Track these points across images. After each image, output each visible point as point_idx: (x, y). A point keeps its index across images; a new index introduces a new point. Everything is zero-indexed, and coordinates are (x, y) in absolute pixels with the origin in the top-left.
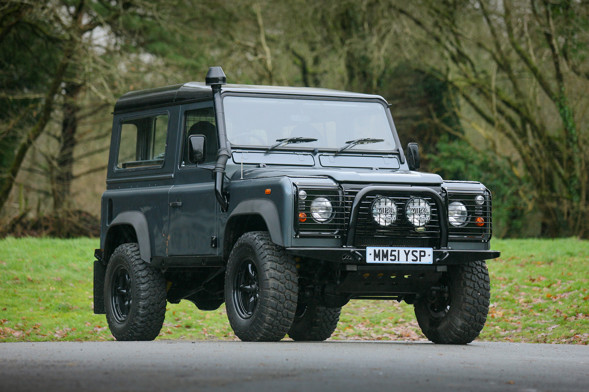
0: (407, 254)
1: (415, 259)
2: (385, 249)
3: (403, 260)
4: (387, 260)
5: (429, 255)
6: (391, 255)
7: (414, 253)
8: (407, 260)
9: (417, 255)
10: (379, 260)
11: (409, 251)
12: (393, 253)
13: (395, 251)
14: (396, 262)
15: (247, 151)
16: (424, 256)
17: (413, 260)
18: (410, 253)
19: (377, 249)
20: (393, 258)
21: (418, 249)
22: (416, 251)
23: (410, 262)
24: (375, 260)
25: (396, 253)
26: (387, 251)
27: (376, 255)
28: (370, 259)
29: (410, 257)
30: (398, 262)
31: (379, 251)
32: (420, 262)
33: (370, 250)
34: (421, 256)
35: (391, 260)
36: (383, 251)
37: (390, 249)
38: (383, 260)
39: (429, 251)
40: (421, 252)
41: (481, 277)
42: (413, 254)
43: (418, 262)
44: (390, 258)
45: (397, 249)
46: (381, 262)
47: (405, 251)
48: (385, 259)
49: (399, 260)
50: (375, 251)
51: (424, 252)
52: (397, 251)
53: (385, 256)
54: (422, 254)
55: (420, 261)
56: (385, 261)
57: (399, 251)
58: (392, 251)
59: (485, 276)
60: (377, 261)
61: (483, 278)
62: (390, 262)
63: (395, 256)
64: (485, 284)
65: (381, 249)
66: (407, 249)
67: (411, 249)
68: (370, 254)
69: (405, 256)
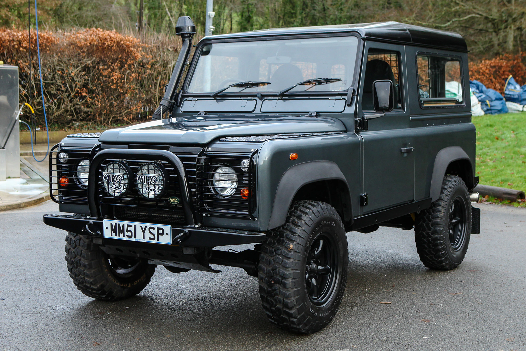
0: (144, 231)
1: (152, 237)
2: (121, 223)
3: (139, 238)
4: (124, 236)
5: (167, 234)
6: (128, 231)
7: (152, 230)
8: (144, 238)
9: (155, 232)
10: (116, 235)
11: (146, 227)
12: (130, 228)
13: (131, 226)
14: (132, 239)
15: (196, 99)
16: (162, 234)
17: (150, 239)
18: (147, 229)
19: (114, 222)
20: (129, 234)
21: (156, 226)
22: (154, 228)
23: (147, 240)
24: (112, 235)
26: (123, 225)
27: (113, 230)
28: (107, 234)
29: (148, 234)
30: (134, 240)
31: (116, 224)
33: (107, 223)
34: (159, 234)
35: (128, 236)
36: (119, 224)
37: (126, 223)
38: (119, 236)
39: (168, 229)
40: (158, 229)
42: (150, 231)
43: (155, 241)
44: (126, 233)
45: (133, 224)
47: (141, 227)
48: (121, 235)
49: (135, 237)
50: (111, 224)
51: (163, 230)
52: (133, 226)
53: (122, 231)
54: (160, 232)
55: (158, 240)
56: (121, 237)
57: (135, 226)
58: (128, 226)
60: (114, 236)
62: (126, 238)
63: (131, 231)
65: (117, 222)
66: (144, 225)
67: (149, 225)
68: (107, 228)
69: (142, 233)
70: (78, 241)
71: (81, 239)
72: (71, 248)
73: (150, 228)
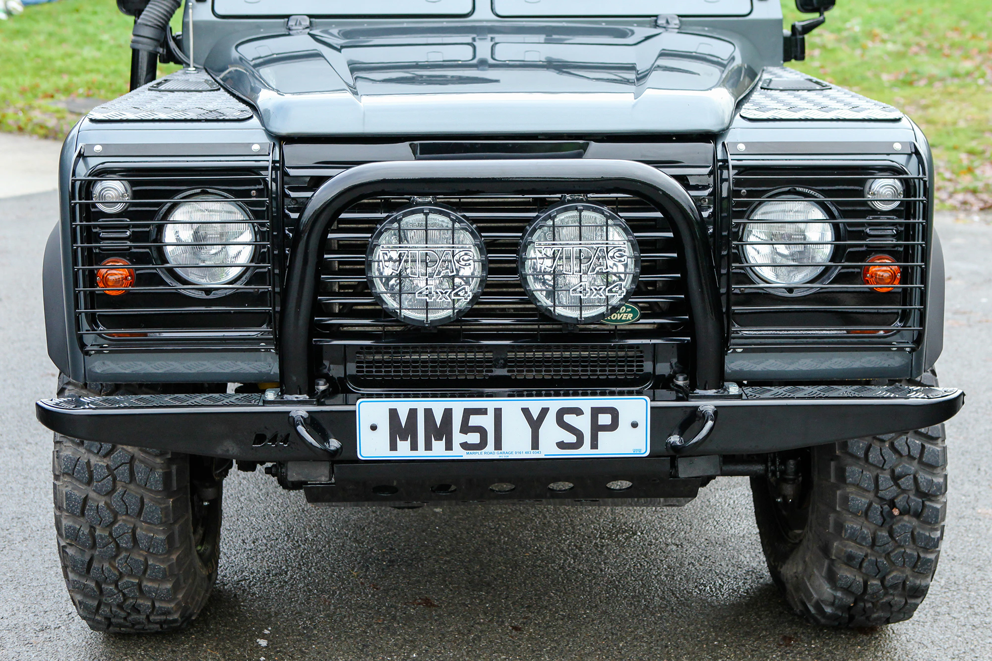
0: (535, 424)
1: (572, 439)
2: (438, 406)
3: (516, 447)
4: (449, 447)
5: (635, 425)
6: (466, 428)
7: (569, 419)
8: (535, 445)
9: (583, 423)
10: (414, 447)
11: (544, 412)
12: (474, 420)
13: (483, 412)
14: (489, 453)
16: (613, 427)
17: (561, 445)
18: (551, 417)
19: (403, 406)
20: (474, 438)
21: (587, 403)
22: (578, 412)
23: (548, 449)
24: (393, 447)
25: (487, 422)
26: (448, 413)
27: (401, 431)
28: (373, 446)
29: (551, 433)
30: (497, 455)
31: (413, 413)
32: (594, 451)
33: (372, 411)
34: (596, 428)
35: (465, 446)
36: (429, 413)
37: (458, 406)
38: (428, 447)
39: (635, 408)
40: (596, 412)
41: (905, 451)
42: (561, 423)
43: (585, 451)
44: (458, 438)
45: (490, 404)
46: (421, 453)
47: (526, 412)
48: (438, 445)
49: (498, 446)
50: (393, 413)
51: (614, 413)
52: (491, 413)
53: (440, 431)
54: (605, 419)
55: (594, 445)
56: (439, 450)
57: (498, 412)
58: (468, 413)
59: (923, 446)
60: (404, 451)
61: (916, 453)
62: (458, 453)
63: (481, 431)
64: (923, 477)
65: (421, 405)
66: (535, 405)
67: (555, 404)
68: (374, 428)
69: (529, 430)
70: (127, 467)
71: (133, 458)
72: (92, 495)
73: (561, 413)
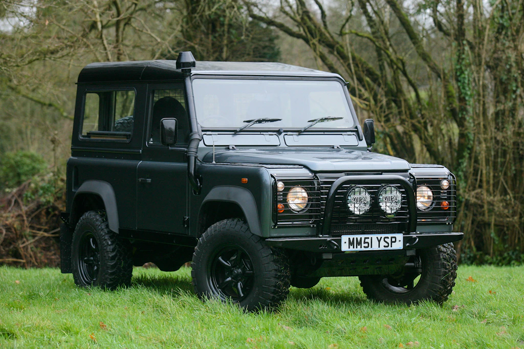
0: (379, 241)
1: (387, 245)
2: (359, 237)
3: (375, 247)
4: (361, 248)
5: (400, 241)
6: (365, 243)
7: (386, 239)
8: (379, 247)
9: (389, 241)
10: (353, 248)
12: (367, 240)
13: (368, 238)
14: (369, 249)
15: (217, 133)
16: (395, 242)
17: (385, 246)
18: (382, 239)
19: (351, 237)
20: (366, 245)
21: (390, 236)
22: (388, 238)
23: (382, 248)
24: (349, 248)
25: (369, 241)
26: (361, 238)
27: (351, 243)
28: (345, 247)
29: (383, 243)
30: (371, 249)
31: (354, 239)
32: (391, 248)
33: (345, 239)
34: (392, 242)
35: (364, 247)
36: (357, 238)
37: (363, 236)
38: (357, 248)
39: (400, 237)
40: (392, 238)
42: (385, 241)
43: (389, 248)
44: (363, 245)
45: (370, 236)
46: (355, 249)
47: (377, 238)
48: (359, 247)
49: (371, 247)
50: (349, 238)
51: (395, 238)
52: (370, 238)
53: (359, 243)
54: (393, 240)
55: (391, 246)
56: (359, 249)
58: (365, 238)
60: (351, 249)
62: (363, 249)
63: (368, 243)
65: (355, 237)
66: (379, 236)
67: (383, 236)
68: (345, 243)
69: (378, 243)
73: (385, 238)
